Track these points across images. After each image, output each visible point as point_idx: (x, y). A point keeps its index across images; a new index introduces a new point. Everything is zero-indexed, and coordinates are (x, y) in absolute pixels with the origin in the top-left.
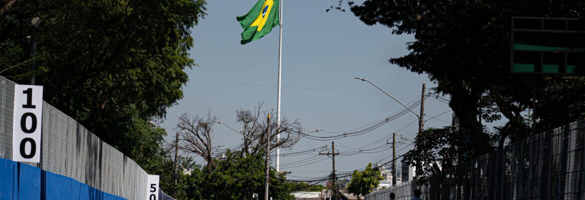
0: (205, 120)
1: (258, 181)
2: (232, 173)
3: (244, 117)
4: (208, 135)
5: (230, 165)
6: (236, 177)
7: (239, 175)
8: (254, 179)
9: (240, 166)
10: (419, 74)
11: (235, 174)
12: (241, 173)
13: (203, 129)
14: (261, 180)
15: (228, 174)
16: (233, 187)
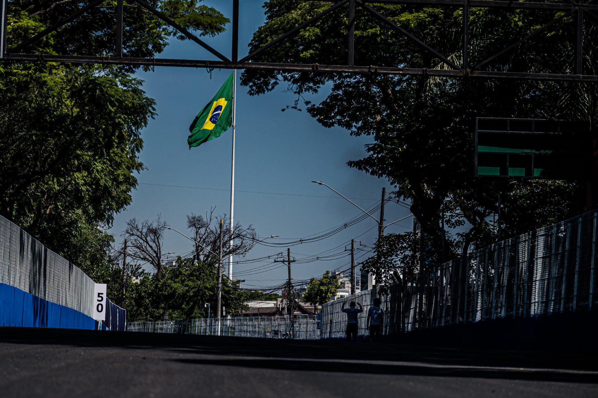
0: (155, 226)
1: (210, 290)
2: (183, 281)
3: (196, 223)
4: (158, 241)
5: (180, 273)
6: (187, 285)
7: (190, 283)
8: (206, 288)
9: (191, 275)
10: (379, 177)
11: (186, 282)
12: (193, 281)
13: (152, 236)
14: (213, 289)
15: (179, 282)
16: (184, 296)
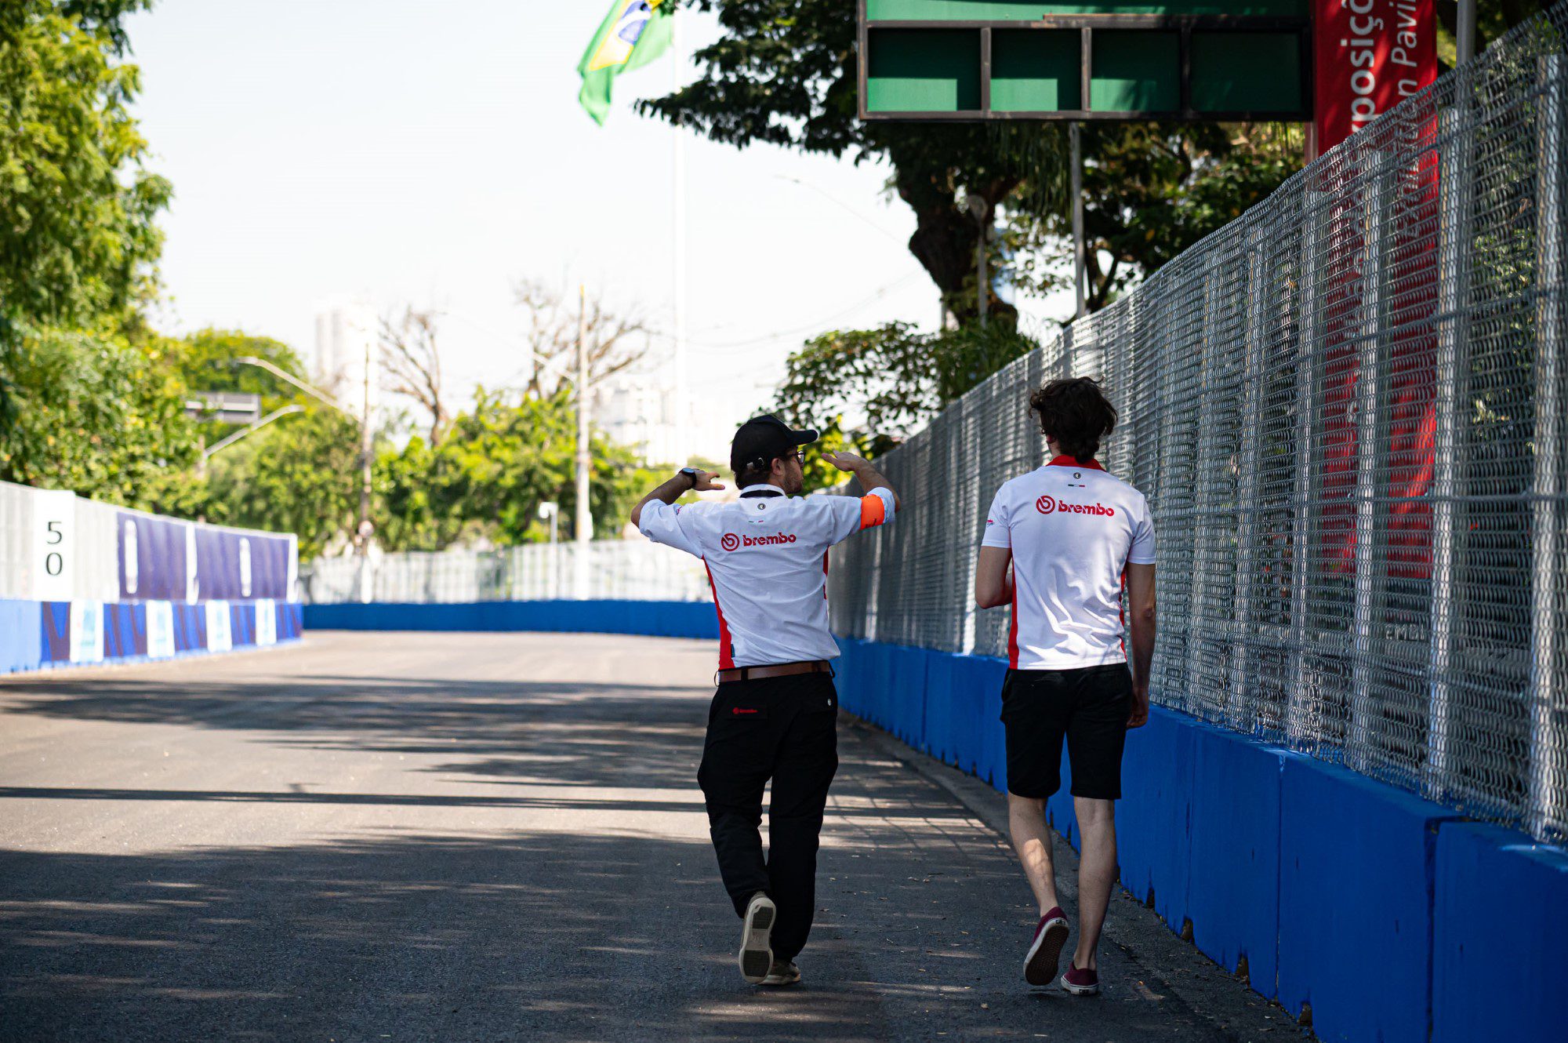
0: (420, 308)
1: (556, 469)
2: (488, 449)
3: (530, 296)
4: (433, 345)
5: (482, 428)
6: (498, 460)
7: (507, 455)
8: (546, 465)
9: (511, 430)
10: (740, 147)
11: (495, 453)
12: (513, 447)
13: (415, 329)
14: (564, 467)
15: (477, 451)
16: (490, 488)
